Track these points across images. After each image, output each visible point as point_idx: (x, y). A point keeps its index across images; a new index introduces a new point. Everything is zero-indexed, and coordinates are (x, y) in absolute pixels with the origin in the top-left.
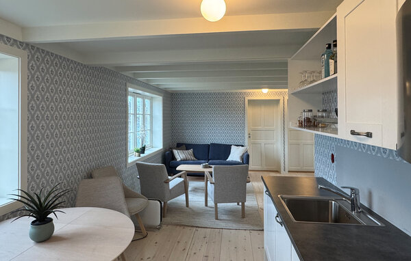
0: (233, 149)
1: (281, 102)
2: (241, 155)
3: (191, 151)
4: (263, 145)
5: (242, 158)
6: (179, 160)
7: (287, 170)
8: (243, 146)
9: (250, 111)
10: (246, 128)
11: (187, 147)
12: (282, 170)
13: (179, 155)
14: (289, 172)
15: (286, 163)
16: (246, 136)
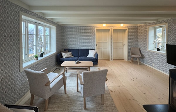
0: (90, 51)
1: (111, 30)
2: (94, 54)
3: (71, 53)
4: (102, 49)
5: (95, 56)
6: (64, 57)
7: (113, 59)
8: (94, 50)
9: (97, 34)
10: (96, 42)
11: (69, 51)
12: (111, 59)
13: (65, 55)
14: (113, 60)
15: (112, 56)
16: (96, 45)
